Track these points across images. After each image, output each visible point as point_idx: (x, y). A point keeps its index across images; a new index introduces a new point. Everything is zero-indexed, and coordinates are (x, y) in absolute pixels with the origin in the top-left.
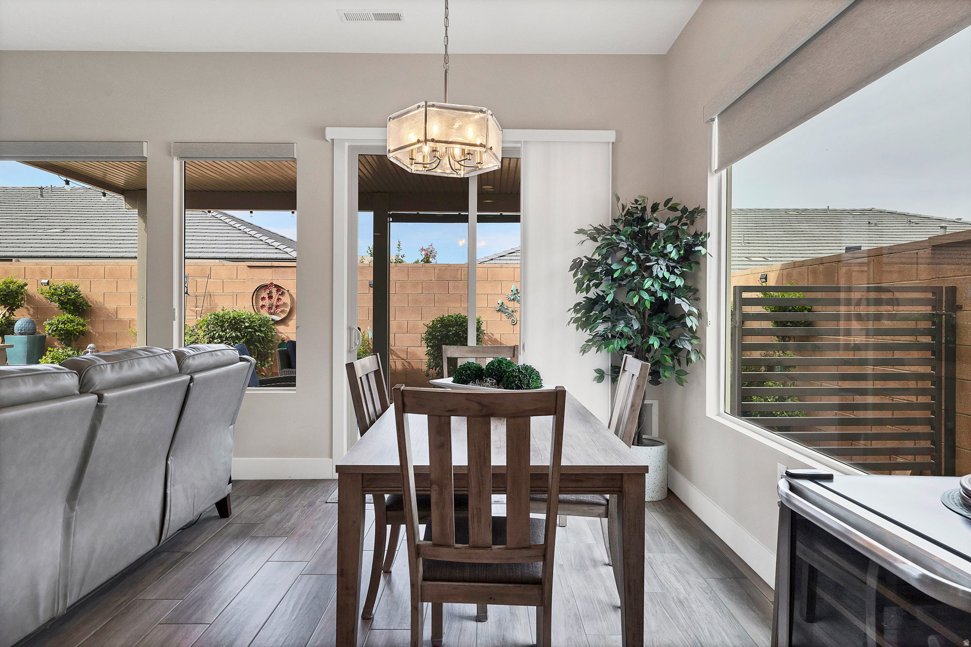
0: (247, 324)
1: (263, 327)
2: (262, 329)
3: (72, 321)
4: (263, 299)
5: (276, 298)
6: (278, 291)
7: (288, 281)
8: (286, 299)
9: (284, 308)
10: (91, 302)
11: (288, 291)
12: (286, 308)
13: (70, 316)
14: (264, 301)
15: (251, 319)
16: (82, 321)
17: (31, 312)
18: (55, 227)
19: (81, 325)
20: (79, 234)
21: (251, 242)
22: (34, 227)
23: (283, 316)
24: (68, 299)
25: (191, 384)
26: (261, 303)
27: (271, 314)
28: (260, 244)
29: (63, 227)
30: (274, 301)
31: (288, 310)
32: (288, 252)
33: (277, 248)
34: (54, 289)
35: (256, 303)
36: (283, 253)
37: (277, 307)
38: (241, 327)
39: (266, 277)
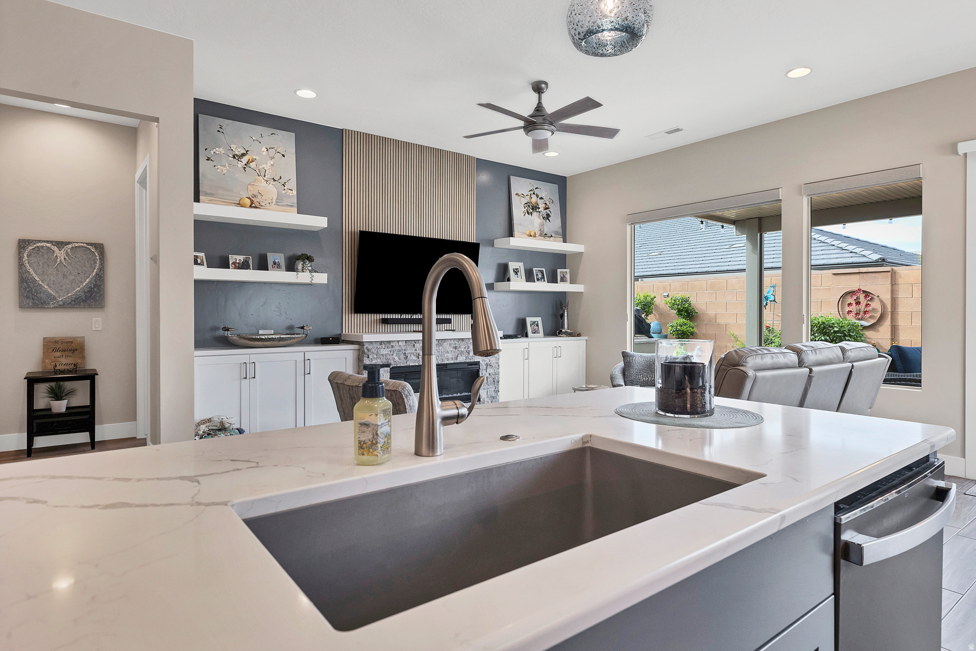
0: (836, 329)
1: (853, 332)
2: (851, 334)
3: (686, 324)
4: (850, 304)
5: (865, 304)
6: (866, 297)
7: (879, 286)
8: (876, 305)
9: (874, 314)
10: (697, 309)
11: (878, 296)
12: (875, 313)
13: (684, 320)
14: (851, 307)
15: (840, 325)
16: (692, 324)
17: (657, 317)
18: (654, 251)
19: (691, 327)
20: (671, 255)
21: (821, 248)
22: (641, 253)
23: (872, 322)
24: (683, 307)
25: (853, 370)
26: (847, 309)
27: (859, 319)
28: (833, 249)
29: (659, 251)
30: (862, 307)
31: (878, 315)
32: (866, 255)
33: (852, 252)
34: (675, 300)
35: (842, 309)
36: (859, 257)
37: (865, 312)
38: (830, 331)
39: (853, 283)
